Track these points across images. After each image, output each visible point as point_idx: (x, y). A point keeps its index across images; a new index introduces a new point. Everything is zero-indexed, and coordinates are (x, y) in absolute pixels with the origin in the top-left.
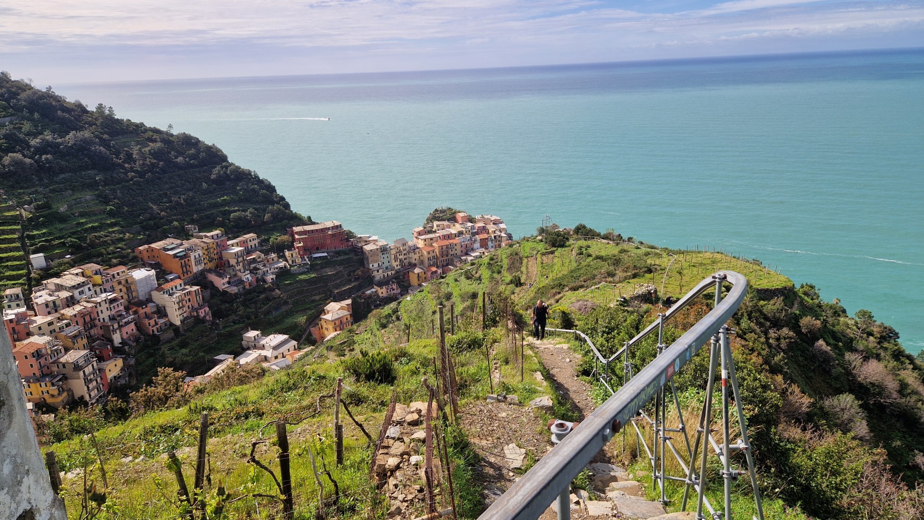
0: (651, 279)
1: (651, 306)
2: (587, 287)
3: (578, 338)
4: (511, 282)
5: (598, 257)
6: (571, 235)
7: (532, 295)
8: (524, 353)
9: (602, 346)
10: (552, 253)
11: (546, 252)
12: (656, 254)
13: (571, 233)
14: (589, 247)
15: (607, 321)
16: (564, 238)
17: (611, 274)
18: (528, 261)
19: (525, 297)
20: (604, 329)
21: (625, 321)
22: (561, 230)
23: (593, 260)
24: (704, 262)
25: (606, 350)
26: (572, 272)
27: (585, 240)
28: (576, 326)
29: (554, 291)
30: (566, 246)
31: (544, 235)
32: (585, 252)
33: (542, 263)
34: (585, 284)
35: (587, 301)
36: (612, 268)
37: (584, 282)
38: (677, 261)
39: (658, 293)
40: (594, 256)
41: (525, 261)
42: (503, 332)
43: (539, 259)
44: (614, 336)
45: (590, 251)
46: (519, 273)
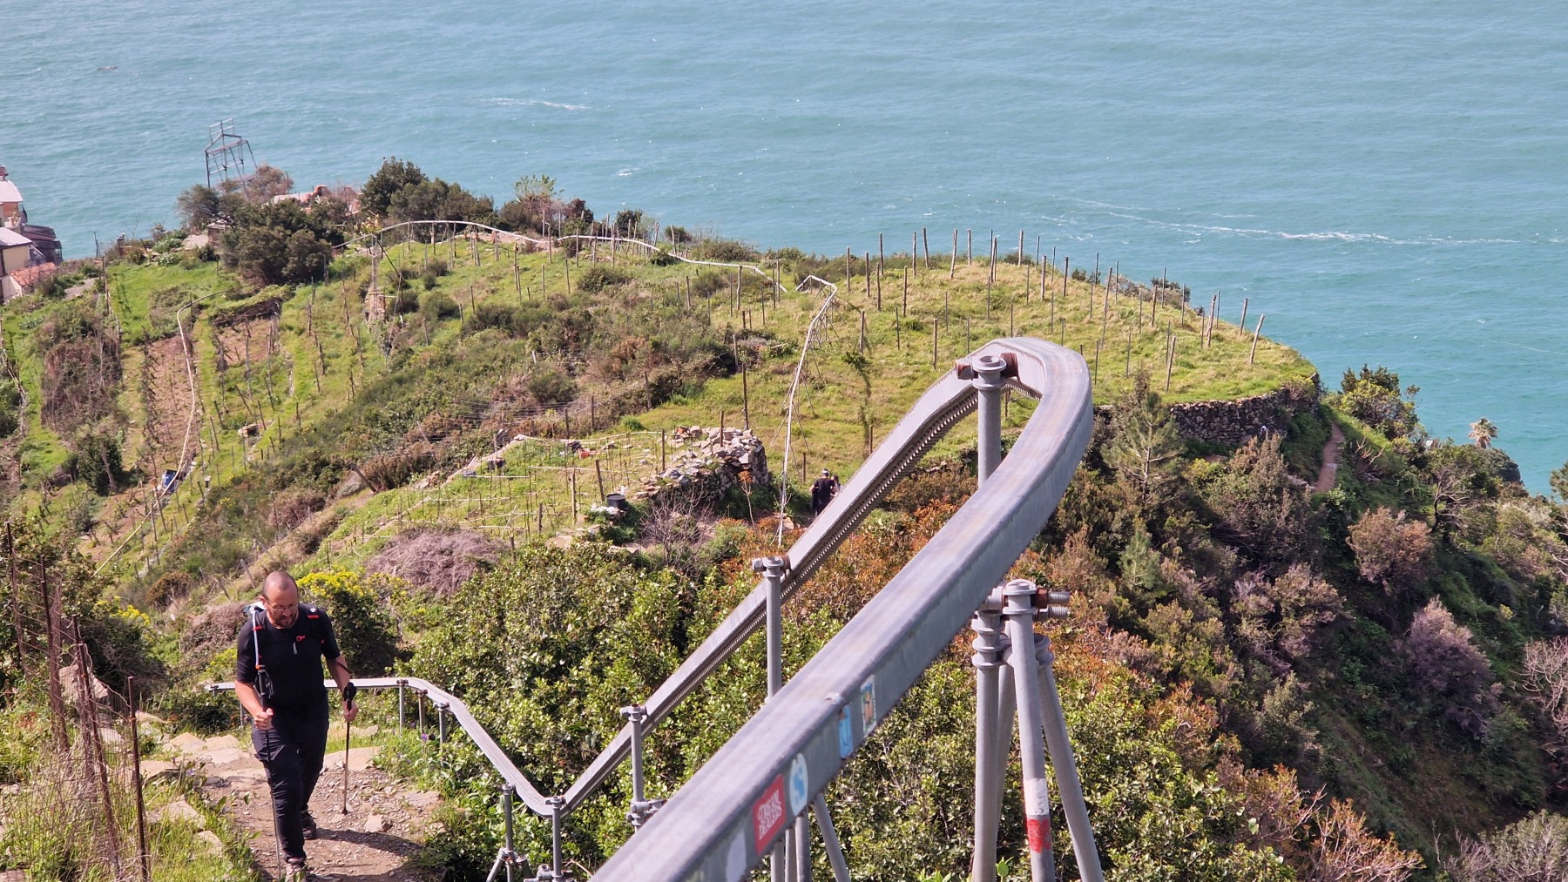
0: (732, 400)
1: (740, 527)
2: (450, 464)
3: (417, 712)
4: (73, 471)
5: (489, 319)
6: (352, 219)
7: (184, 528)
8: (150, 817)
9: (530, 734)
10: (268, 310)
11: (238, 311)
12: (750, 282)
13: (353, 209)
14: (442, 270)
15: (545, 615)
16: (319, 234)
17: (554, 395)
18: (150, 361)
19: (149, 540)
20: (535, 657)
21: (626, 608)
22: (302, 197)
23: (464, 332)
24: (956, 304)
25: (548, 754)
26: (369, 397)
27: (424, 239)
28: (407, 656)
29: (293, 495)
30: (334, 276)
31: (218, 224)
32: (423, 296)
33: (222, 366)
34: (438, 451)
35: (452, 530)
36: (554, 364)
37: (433, 439)
38: (842, 311)
39: (771, 466)
40: (468, 312)
41: (134, 360)
42: (39, 725)
43: (205, 348)
44: (582, 682)
45: (450, 289)
46: (108, 421)
